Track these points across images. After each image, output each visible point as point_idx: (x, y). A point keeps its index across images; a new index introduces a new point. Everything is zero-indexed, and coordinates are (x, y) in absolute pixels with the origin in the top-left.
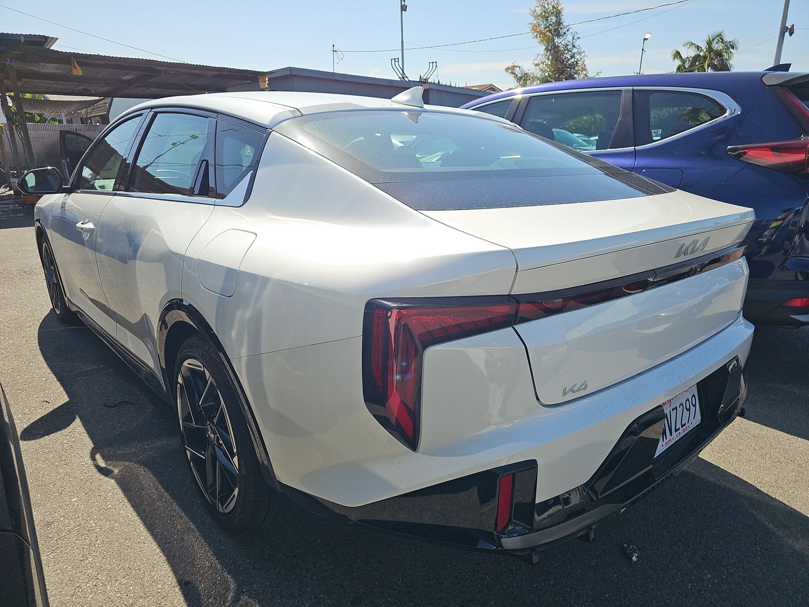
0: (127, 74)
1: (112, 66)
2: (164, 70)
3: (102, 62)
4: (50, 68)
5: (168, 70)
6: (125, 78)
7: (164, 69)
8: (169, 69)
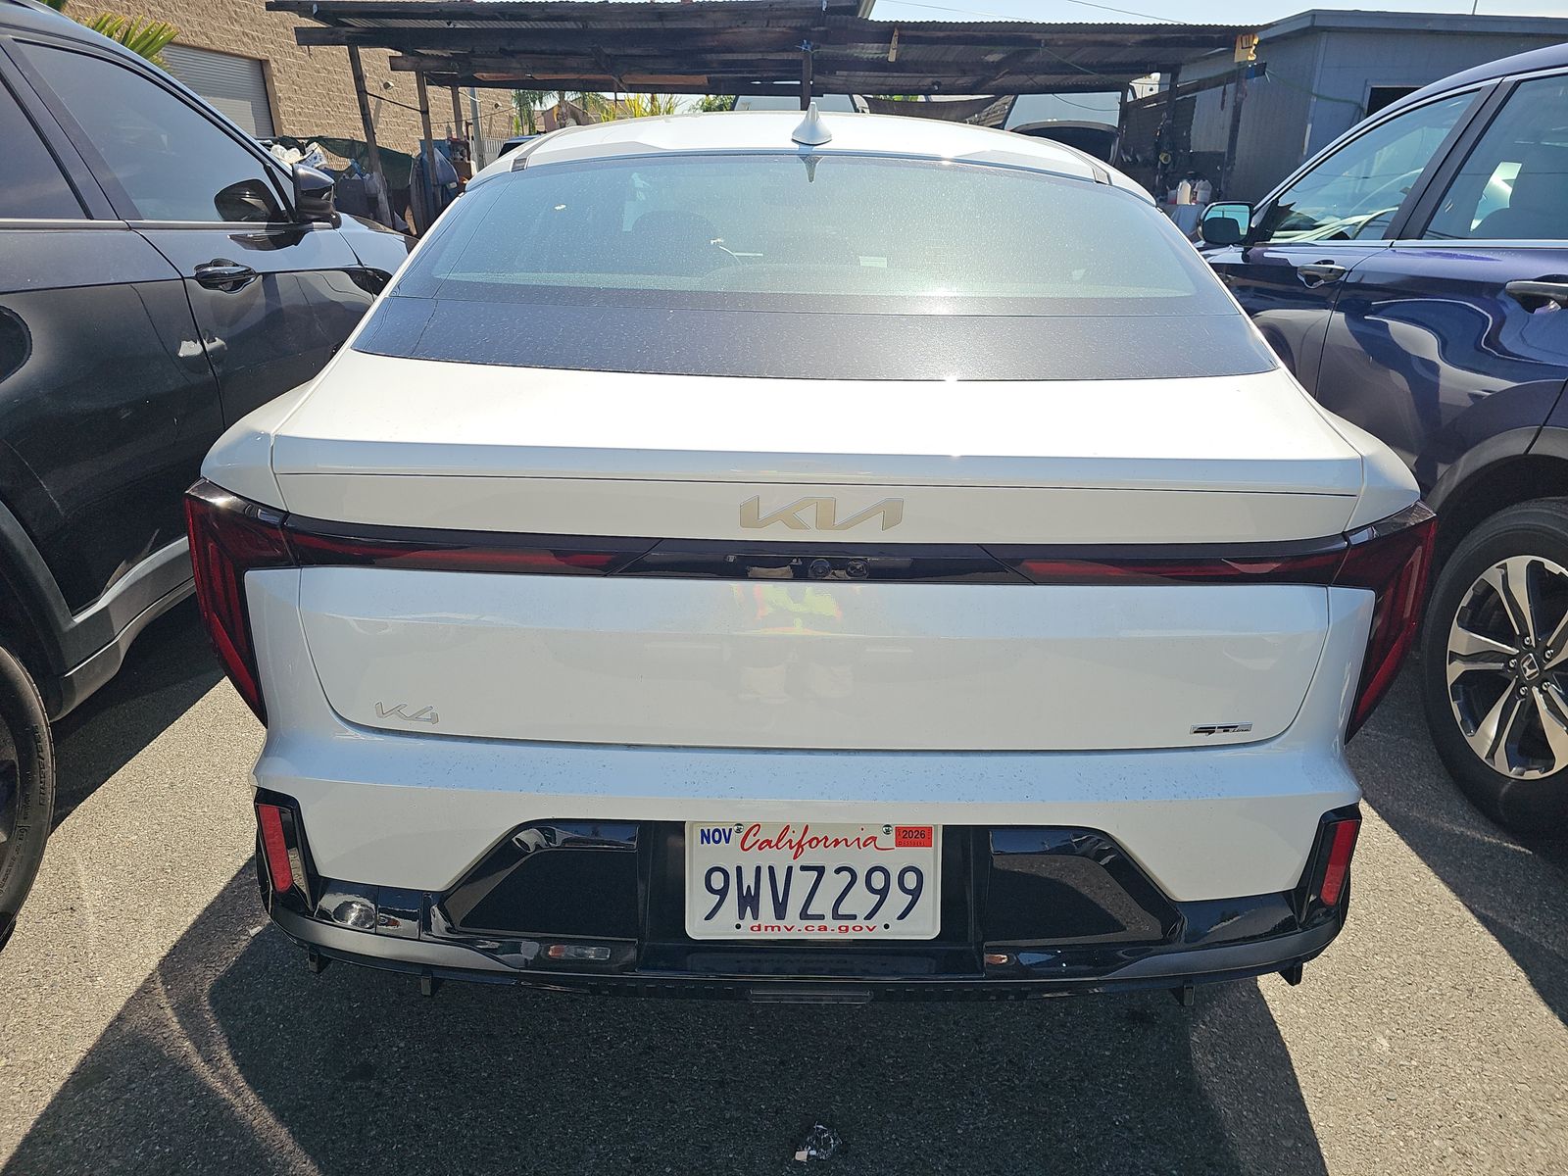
0: (990, 52)
1: (959, 41)
2: (1046, 40)
3: (941, 34)
4: (870, 51)
5: (1053, 39)
6: (991, 58)
7: (1048, 36)
8: (1055, 36)
